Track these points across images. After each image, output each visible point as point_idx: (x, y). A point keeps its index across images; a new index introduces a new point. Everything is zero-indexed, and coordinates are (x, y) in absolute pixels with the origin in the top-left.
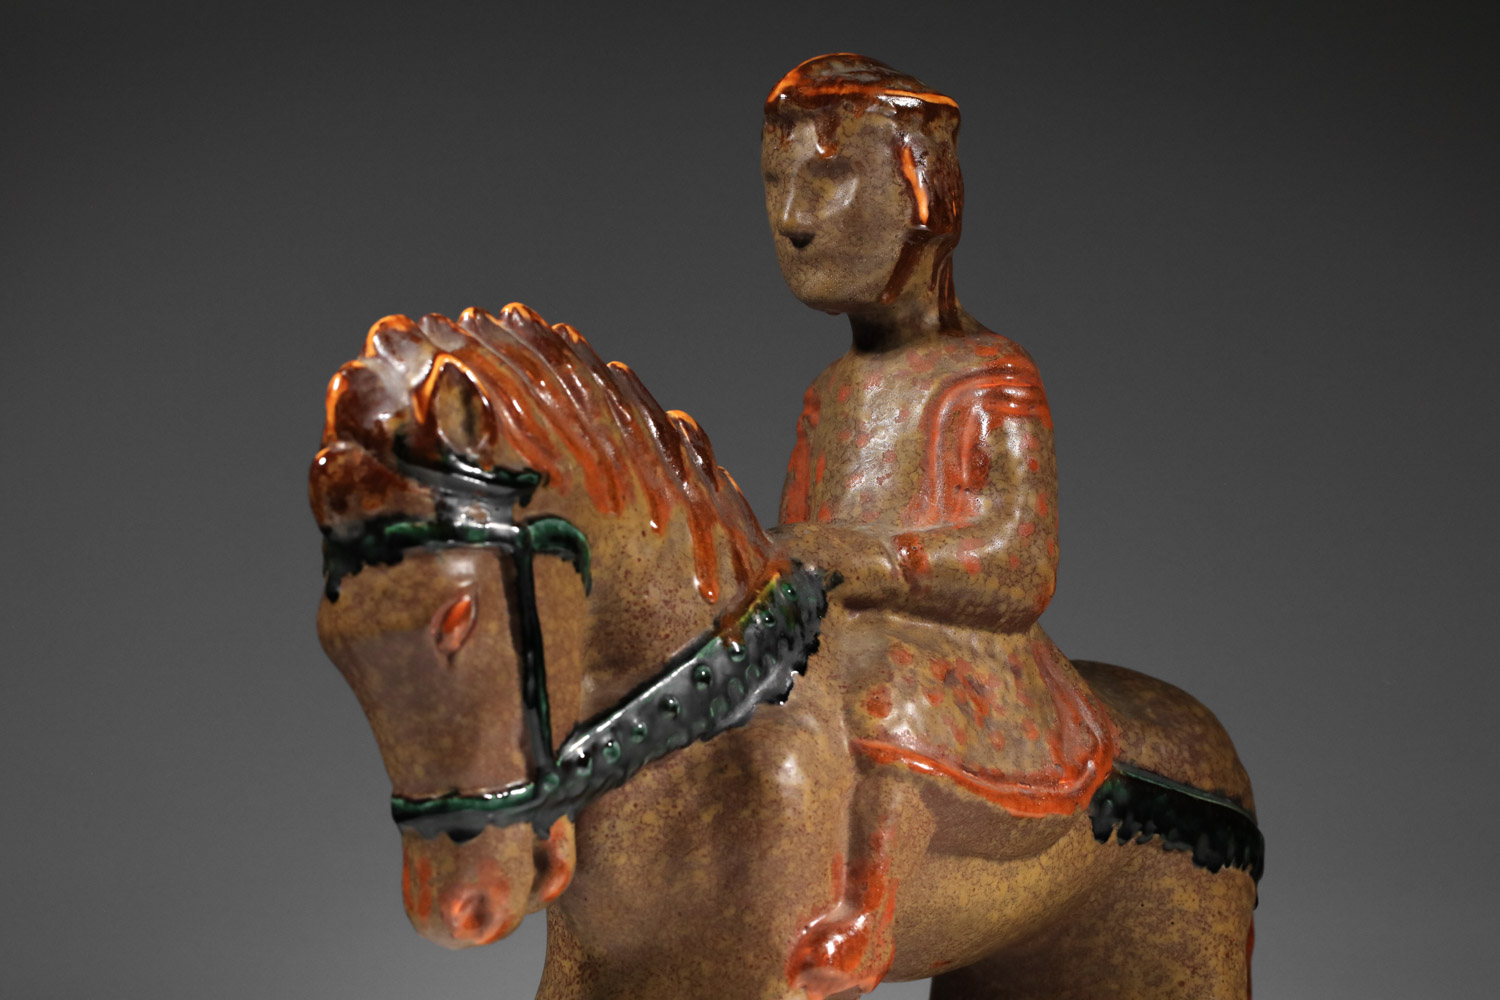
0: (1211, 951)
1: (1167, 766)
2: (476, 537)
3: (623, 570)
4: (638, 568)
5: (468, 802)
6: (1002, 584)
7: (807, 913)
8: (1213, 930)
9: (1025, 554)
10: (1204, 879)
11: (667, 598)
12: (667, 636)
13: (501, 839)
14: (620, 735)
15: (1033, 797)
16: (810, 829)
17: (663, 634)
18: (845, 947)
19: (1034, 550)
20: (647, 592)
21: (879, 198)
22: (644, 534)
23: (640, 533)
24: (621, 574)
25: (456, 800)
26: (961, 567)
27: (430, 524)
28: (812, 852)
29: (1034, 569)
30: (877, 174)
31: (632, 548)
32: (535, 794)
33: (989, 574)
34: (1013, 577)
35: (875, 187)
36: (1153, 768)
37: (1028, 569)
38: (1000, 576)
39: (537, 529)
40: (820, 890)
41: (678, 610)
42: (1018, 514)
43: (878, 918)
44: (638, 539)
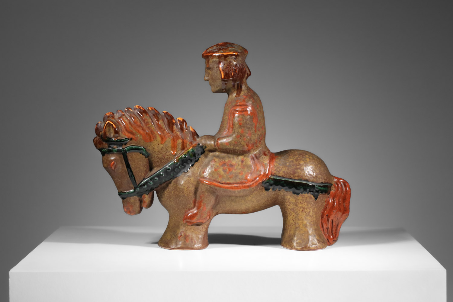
0: (298, 210)
1: (286, 175)
2: (115, 151)
3: (154, 151)
4: (157, 151)
5: (123, 193)
6: (234, 147)
7: (187, 210)
8: (299, 206)
9: (238, 141)
10: (296, 196)
11: (163, 155)
12: (164, 162)
13: (130, 199)
14: (152, 180)
15: (237, 187)
16: (186, 195)
17: (163, 162)
18: (192, 216)
19: (240, 140)
20: (159, 155)
21: (216, 74)
22: (158, 144)
23: (157, 144)
24: (154, 152)
25: (121, 193)
26: (225, 144)
27: (107, 150)
28: (187, 199)
29: (240, 144)
30: (215, 70)
31: (156, 147)
32: (135, 191)
33: (231, 145)
34: (236, 145)
35: (215, 72)
36: (282, 176)
37: (239, 144)
38: (233, 146)
39: (127, 148)
40: (190, 206)
41: (166, 157)
42: (236, 134)
43: (201, 210)
44: (157, 145)
